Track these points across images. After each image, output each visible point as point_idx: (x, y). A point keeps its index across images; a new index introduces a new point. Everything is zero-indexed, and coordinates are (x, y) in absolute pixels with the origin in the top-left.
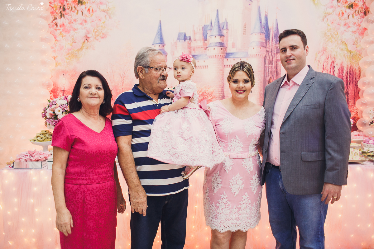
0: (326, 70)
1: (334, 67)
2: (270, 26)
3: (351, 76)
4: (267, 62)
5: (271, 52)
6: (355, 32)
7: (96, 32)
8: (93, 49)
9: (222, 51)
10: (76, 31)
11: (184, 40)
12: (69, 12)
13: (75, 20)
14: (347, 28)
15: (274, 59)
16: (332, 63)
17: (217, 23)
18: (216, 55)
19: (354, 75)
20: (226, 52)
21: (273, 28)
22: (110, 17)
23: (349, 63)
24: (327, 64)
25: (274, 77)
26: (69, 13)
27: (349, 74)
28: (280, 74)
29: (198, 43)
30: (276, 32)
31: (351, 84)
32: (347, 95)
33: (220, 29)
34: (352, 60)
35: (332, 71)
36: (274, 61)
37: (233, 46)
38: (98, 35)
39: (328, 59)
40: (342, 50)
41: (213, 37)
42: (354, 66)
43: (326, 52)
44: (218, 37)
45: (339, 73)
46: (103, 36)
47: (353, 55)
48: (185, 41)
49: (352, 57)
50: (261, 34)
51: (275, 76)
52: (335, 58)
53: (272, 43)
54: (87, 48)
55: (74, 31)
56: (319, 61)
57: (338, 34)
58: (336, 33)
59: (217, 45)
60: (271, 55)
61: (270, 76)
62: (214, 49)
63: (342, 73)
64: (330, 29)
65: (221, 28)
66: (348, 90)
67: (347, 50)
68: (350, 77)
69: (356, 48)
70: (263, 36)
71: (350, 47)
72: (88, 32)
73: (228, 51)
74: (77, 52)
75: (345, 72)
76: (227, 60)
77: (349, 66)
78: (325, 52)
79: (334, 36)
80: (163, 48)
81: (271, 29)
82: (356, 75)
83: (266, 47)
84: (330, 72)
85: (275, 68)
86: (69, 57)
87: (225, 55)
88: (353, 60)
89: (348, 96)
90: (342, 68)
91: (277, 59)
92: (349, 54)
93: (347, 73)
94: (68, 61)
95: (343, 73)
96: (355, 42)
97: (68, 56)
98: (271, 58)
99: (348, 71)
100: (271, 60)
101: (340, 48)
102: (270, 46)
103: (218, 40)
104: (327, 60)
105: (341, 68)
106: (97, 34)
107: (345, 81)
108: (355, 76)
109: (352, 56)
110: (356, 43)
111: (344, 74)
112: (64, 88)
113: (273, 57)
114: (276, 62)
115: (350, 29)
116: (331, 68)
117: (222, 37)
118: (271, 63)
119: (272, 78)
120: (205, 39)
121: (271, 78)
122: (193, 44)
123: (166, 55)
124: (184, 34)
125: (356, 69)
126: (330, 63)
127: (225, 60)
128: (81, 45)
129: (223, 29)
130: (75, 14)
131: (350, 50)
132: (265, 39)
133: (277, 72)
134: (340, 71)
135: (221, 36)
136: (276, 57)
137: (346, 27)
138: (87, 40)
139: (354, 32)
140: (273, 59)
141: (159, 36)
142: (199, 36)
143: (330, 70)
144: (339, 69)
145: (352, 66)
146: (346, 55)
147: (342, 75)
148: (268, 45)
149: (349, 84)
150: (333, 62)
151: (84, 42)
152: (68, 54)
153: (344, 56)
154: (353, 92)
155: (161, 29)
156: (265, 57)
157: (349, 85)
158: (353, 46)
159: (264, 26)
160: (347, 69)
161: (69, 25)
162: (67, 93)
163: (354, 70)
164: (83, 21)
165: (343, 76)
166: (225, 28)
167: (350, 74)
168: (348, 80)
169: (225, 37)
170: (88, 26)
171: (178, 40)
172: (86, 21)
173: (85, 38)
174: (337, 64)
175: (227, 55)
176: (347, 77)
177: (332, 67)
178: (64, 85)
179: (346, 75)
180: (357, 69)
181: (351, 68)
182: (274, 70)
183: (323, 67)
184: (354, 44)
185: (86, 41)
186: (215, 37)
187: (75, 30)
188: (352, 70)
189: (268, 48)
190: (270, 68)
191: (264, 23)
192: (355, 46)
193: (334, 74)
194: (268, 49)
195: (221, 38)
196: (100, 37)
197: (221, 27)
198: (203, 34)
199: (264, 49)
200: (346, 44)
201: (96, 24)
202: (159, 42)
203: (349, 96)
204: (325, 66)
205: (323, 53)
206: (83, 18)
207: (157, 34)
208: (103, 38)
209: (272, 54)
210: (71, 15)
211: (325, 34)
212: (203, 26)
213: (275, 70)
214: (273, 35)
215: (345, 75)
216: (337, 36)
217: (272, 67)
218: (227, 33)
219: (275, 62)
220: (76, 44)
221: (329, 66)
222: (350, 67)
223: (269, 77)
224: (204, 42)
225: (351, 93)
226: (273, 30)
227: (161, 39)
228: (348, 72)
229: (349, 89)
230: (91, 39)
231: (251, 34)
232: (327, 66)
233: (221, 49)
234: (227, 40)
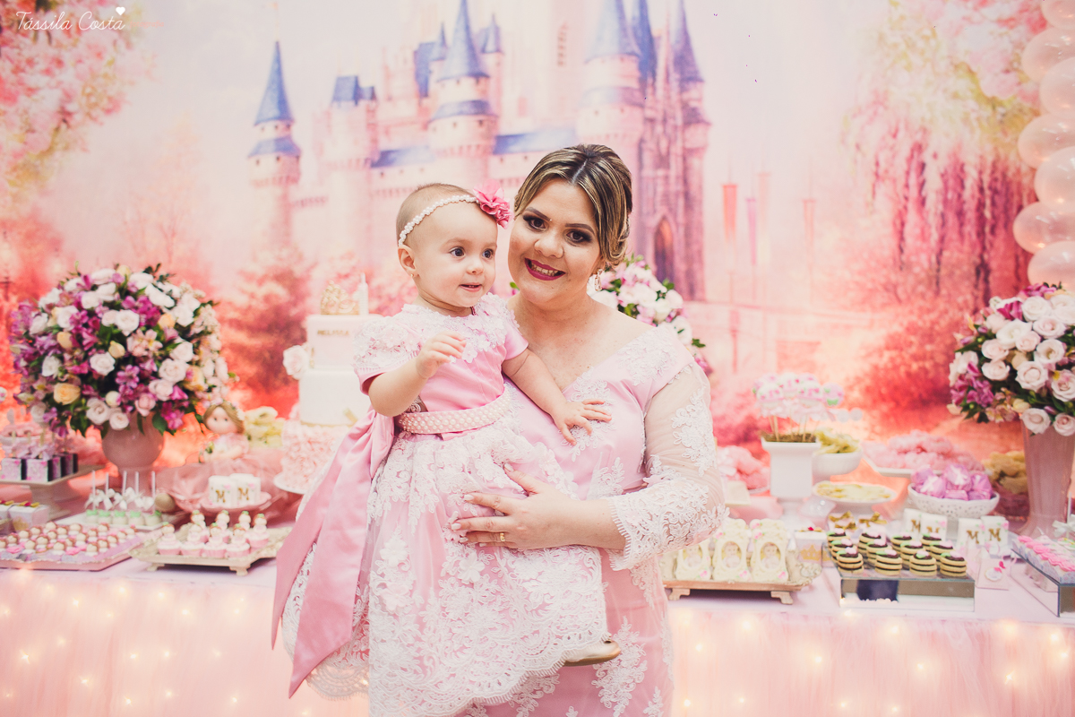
0: (887, 182)
1: (922, 166)
2: (657, 25)
3: (1000, 201)
4: (648, 159)
5: (665, 121)
6: (1012, 23)
7: (89, 95)
8: (85, 150)
9: (483, 130)
10: (35, 97)
11: (352, 103)
12: (14, 38)
13: (30, 62)
14: (975, 9)
15: (677, 149)
16: (912, 150)
17: (462, 34)
18: (461, 148)
19: (1012, 195)
20: (495, 133)
21: (668, 33)
22: (129, 45)
23: (989, 147)
24: (894, 157)
25: (675, 216)
26: (12, 41)
27: (988, 192)
28: (701, 202)
29: (399, 107)
30: (679, 47)
31: (1001, 233)
32: (982, 275)
33: (474, 52)
34: (1000, 135)
35: (913, 181)
36: (676, 155)
37: (523, 108)
38: (96, 105)
39: (895, 136)
40: (955, 96)
41: (451, 84)
42: (1012, 157)
43: (886, 108)
44: (468, 83)
45: (946, 189)
46: (110, 106)
47: (1004, 115)
48: (356, 103)
49: (1001, 122)
50: (622, 59)
51: (681, 210)
52: (925, 131)
53: (665, 89)
54: (66, 148)
55: (29, 96)
56: (858, 147)
57: (934, 35)
58: (927, 32)
59: (466, 108)
60: (664, 132)
61: (662, 210)
62: (455, 125)
63: (959, 189)
64: (902, 18)
65: (478, 50)
66: (986, 257)
67: (980, 97)
68: (993, 204)
69: (1019, 84)
70: (632, 67)
71: (989, 85)
72: (68, 97)
73: (504, 129)
74: (38, 163)
75: (970, 183)
76: (502, 160)
77: (990, 159)
78: (881, 110)
79: (921, 44)
80: (287, 133)
81: (659, 38)
82: (1020, 195)
83: (642, 106)
84: (907, 186)
85: (681, 181)
86: (18, 177)
87: (493, 142)
88: (1005, 133)
89: (986, 281)
90: (958, 168)
91: (688, 145)
92: (987, 111)
93: (981, 190)
94: (14, 190)
95: (963, 187)
96: (1011, 63)
97: (15, 174)
98: (664, 144)
99: (986, 179)
100: (664, 151)
101: (945, 91)
102: (657, 101)
103: (468, 90)
104: (890, 141)
105: (955, 169)
106: (93, 100)
107: (973, 221)
108: (1016, 198)
109: (999, 117)
110: (1015, 65)
111: (967, 194)
112: (5, 275)
113: (670, 142)
114: (685, 159)
115: (991, 12)
116: (908, 173)
117: (483, 80)
118: (662, 161)
119: (670, 219)
120: (424, 92)
121: (664, 218)
122: (385, 113)
123: (298, 158)
124: (353, 80)
125: (1018, 171)
126: (905, 151)
127: (494, 160)
128: (49, 139)
129: (483, 51)
130: (28, 41)
131: (989, 94)
132: (637, 74)
133: (687, 195)
134: (951, 182)
135: (479, 75)
136: (684, 140)
137: (970, 5)
138: (65, 121)
139: (1008, 22)
140: (673, 150)
141: (275, 95)
142: (404, 83)
143: (907, 179)
144: (942, 176)
145: (1002, 157)
146: (973, 116)
147: (960, 196)
148: (650, 98)
149: (993, 231)
150: (918, 148)
151: (57, 129)
152: (15, 169)
153: (966, 120)
154: (1011, 264)
155: (278, 71)
156: (641, 141)
157: (989, 237)
158: (1003, 76)
159: (634, 29)
160: (981, 173)
161: (13, 78)
162: (15, 290)
163: (1010, 174)
164: (51, 63)
165: (964, 202)
166: (490, 47)
167: (995, 192)
168: (988, 214)
169: (492, 82)
170: (68, 76)
171: (335, 104)
172: (60, 63)
173: (61, 116)
174: (935, 156)
175: (501, 144)
176: (980, 206)
177: (914, 165)
178: (7, 265)
179: (977, 195)
180: (1024, 169)
181: (1000, 166)
182: (675, 187)
183: (874, 168)
184: (1007, 71)
185: (64, 126)
186: (458, 82)
187: (31, 91)
188: (1004, 175)
189: (651, 108)
190: (660, 182)
191: (634, 18)
192: (1012, 78)
193: (924, 193)
194: (649, 113)
195: (478, 82)
196: (103, 109)
197: (478, 43)
198: (417, 76)
199: (637, 113)
200: (970, 72)
201: (91, 69)
202: (274, 112)
203: (991, 278)
204: (883, 165)
205: (875, 113)
206: (52, 52)
207: (269, 88)
208: (108, 111)
209: (669, 130)
210: (18, 47)
211: (881, 38)
212: (415, 47)
213: (680, 188)
214: (667, 59)
215: (973, 196)
216: (933, 42)
217: (666, 178)
218: (498, 64)
219: (680, 160)
220: (35, 135)
221: (901, 164)
222: (994, 165)
223: (658, 217)
224: (420, 104)
225: (1000, 267)
226: (668, 40)
227: (282, 103)
228: (986, 185)
229: (992, 253)
230: (78, 118)
231: (587, 62)
232: (892, 165)
233: (476, 124)
234: (499, 91)
